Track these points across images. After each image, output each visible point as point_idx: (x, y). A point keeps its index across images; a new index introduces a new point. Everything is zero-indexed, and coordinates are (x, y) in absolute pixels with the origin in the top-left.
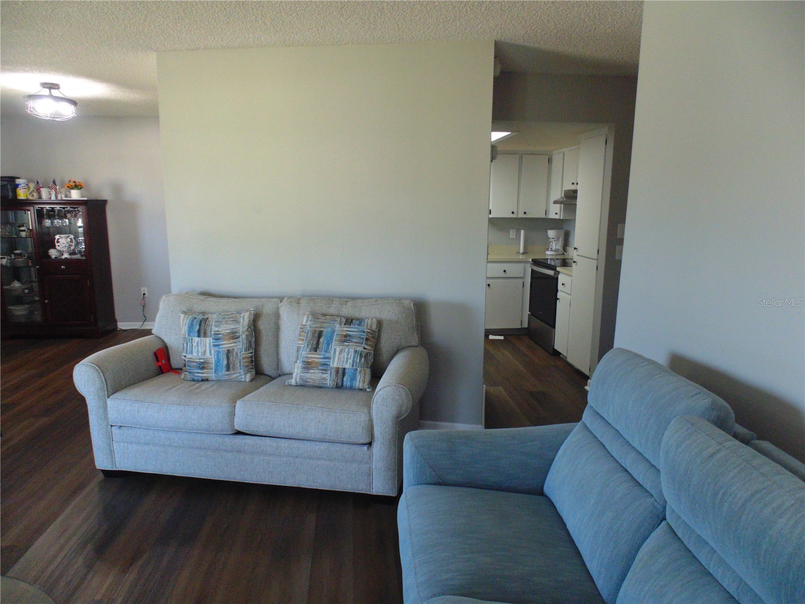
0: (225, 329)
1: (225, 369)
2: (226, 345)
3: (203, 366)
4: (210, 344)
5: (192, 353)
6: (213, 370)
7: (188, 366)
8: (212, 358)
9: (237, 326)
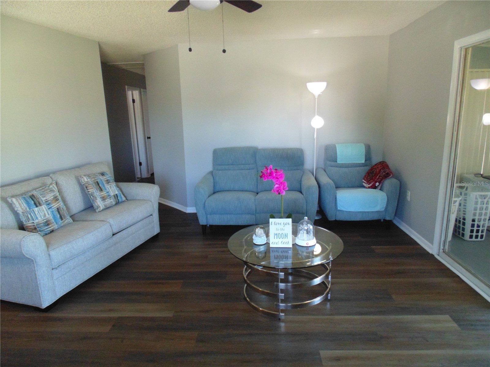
0: (50, 197)
1: (60, 220)
2: (55, 205)
3: (47, 223)
4: (46, 209)
5: (37, 218)
6: (55, 223)
7: (38, 228)
8: (50, 216)
9: (55, 193)
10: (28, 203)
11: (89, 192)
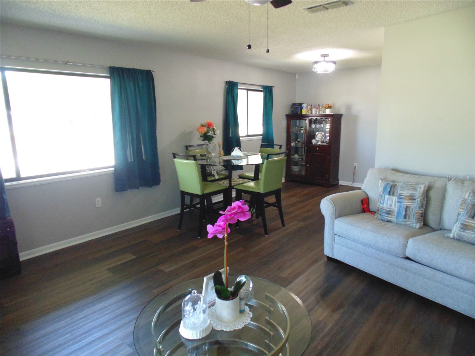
0: (407, 193)
1: (403, 217)
3: (389, 213)
4: (395, 200)
5: (383, 204)
6: (395, 217)
7: (380, 211)
8: (396, 209)
9: (415, 192)
10: (385, 188)
11: (458, 211)
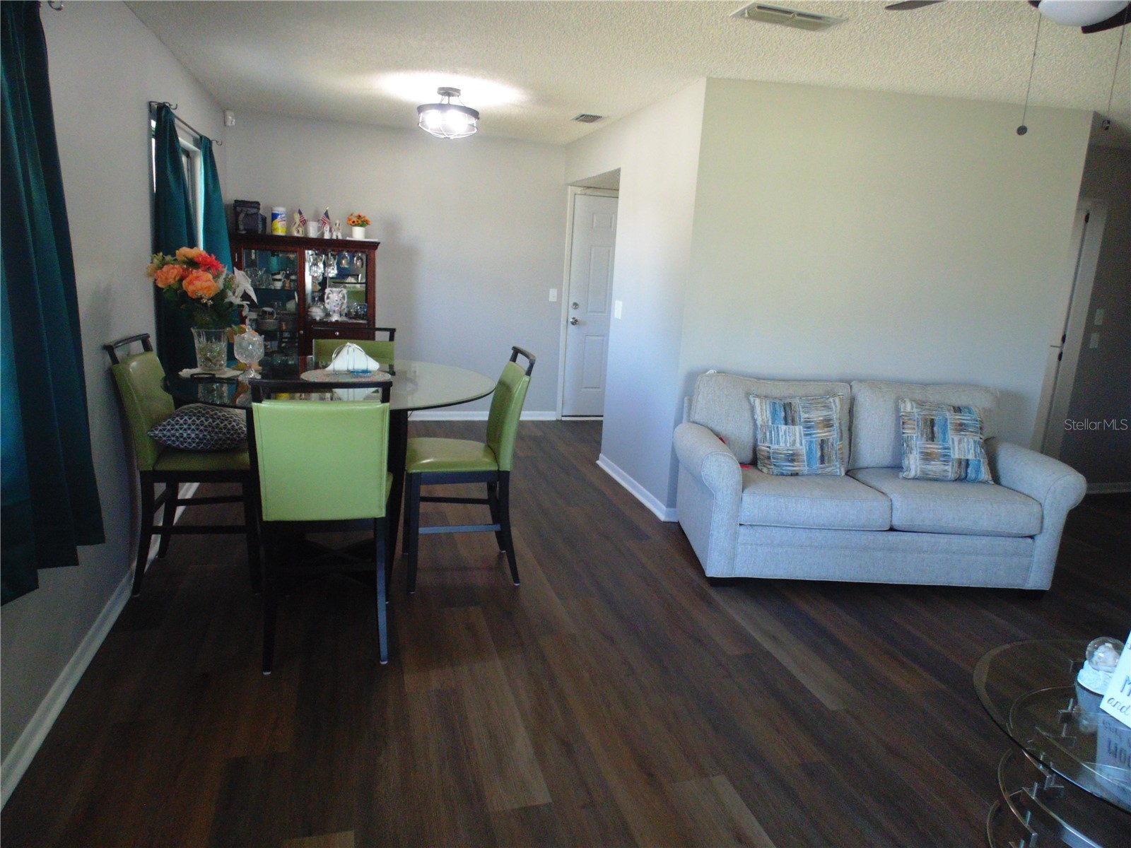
0: (817, 415)
1: (819, 462)
2: (820, 434)
3: (792, 458)
4: (800, 433)
5: (778, 443)
6: (806, 463)
7: (774, 458)
8: (803, 449)
9: (830, 413)
10: (774, 413)
11: (904, 433)
